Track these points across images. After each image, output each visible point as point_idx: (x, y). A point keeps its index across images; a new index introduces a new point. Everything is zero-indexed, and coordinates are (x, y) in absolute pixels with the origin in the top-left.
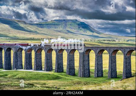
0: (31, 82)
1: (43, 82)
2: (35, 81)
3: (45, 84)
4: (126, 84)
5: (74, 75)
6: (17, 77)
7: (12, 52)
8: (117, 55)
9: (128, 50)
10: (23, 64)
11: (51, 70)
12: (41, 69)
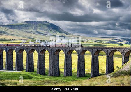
0: (3, 81)
2: (6, 81)
3: (16, 83)
4: (94, 83)
5: (44, 74)
9: (96, 50)
11: (22, 69)
12: (12, 69)
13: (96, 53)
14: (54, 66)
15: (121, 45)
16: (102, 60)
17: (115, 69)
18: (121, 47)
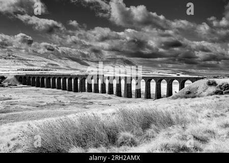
0: (91, 101)
1: (99, 101)
2: (94, 100)
3: (101, 102)
4: (157, 103)
5: (121, 96)
6: (82, 97)
7: (79, 81)
8: (151, 83)
9: (159, 79)
10: (86, 88)
11: (105, 93)
12: (98, 92)
13: (159, 81)
14: (128, 90)
15: (179, 75)
16: (164, 86)
17: (174, 93)
18: (178, 76)
